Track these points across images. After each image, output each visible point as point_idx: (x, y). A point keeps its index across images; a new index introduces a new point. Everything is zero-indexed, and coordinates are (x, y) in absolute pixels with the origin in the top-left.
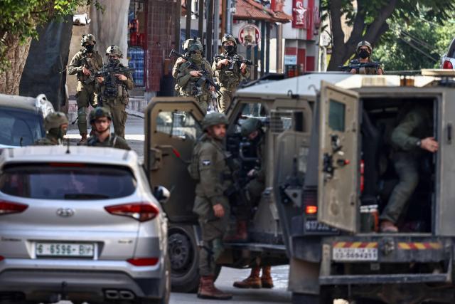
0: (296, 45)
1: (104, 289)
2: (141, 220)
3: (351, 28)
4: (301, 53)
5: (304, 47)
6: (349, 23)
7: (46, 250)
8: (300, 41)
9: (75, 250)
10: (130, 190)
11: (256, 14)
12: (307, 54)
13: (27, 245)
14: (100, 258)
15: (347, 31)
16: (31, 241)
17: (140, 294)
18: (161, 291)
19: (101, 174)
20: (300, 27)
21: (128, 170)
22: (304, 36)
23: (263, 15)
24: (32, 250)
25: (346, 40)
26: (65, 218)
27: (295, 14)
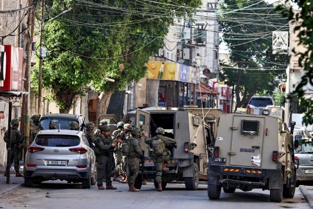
0: (223, 102)
1: (69, 175)
2: (81, 153)
3: (243, 97)
4: (224, 105)
5: (226, 102)
6: (242, 95)
7: (50, 163)
8: (224, 100)
9: (60, 163)
10: (78, 144)
11: (207, 92)
12: (227, 105)
13: (44, 161)
14: (67, 166)
15: (241, 97)
16: (45, 160)
17: (81, 177)
18: (88, 176)
19: (71, 138)
20: (224, 96)
21: (77, 137)
22: (225, 99)
23: (210, 92)
24: (46, 163)
25: (241, 100)
26: (56, 152)
27: (222, 92)
